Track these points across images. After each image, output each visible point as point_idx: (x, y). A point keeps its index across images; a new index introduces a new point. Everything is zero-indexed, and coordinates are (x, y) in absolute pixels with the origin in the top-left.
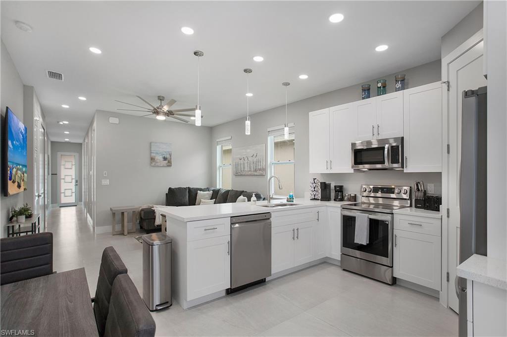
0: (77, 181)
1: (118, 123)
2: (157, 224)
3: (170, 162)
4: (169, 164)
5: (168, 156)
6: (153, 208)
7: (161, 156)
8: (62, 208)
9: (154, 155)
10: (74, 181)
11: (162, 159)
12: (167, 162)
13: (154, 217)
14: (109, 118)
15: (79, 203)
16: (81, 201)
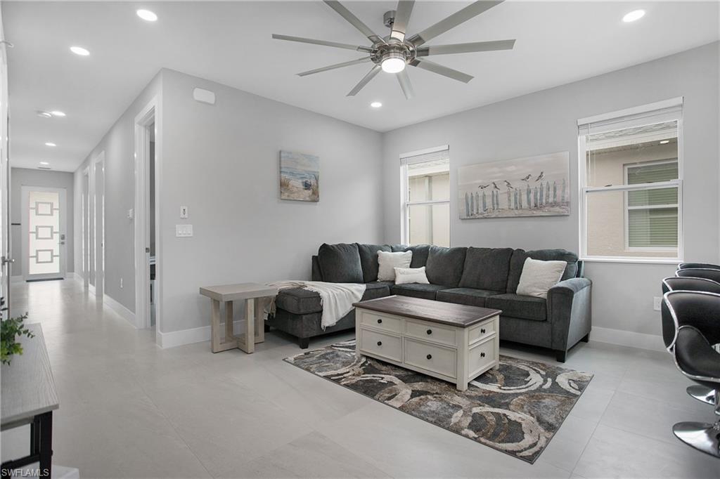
0: (63, 237)
1: (213, 102)
2: (327, 325)
3: (315, 193)
4: (315, 198)
5: (313, 182)
6: (306, 289)
7: (300, 181)
8: (31, 284)
9: (287, 176)
10: (57, 237)
11: (301, 186)
12: (310, 192)
13: (319, 309)
14: (194, 88)
15: (69, 274)
16: (71, 269)
